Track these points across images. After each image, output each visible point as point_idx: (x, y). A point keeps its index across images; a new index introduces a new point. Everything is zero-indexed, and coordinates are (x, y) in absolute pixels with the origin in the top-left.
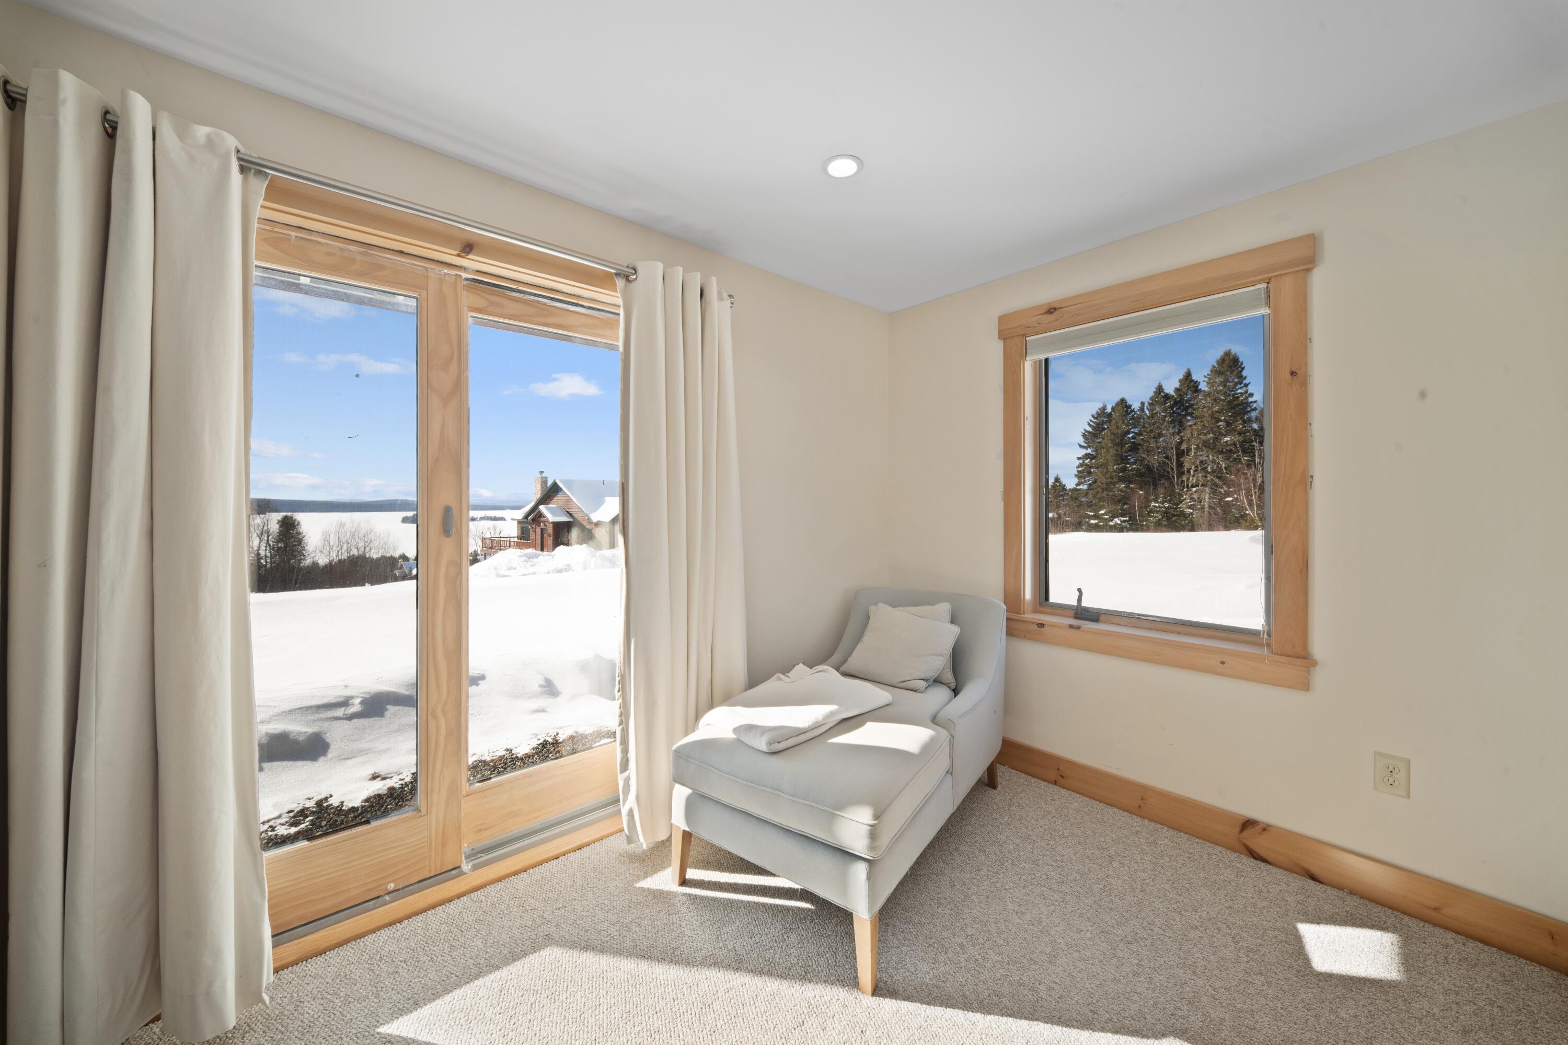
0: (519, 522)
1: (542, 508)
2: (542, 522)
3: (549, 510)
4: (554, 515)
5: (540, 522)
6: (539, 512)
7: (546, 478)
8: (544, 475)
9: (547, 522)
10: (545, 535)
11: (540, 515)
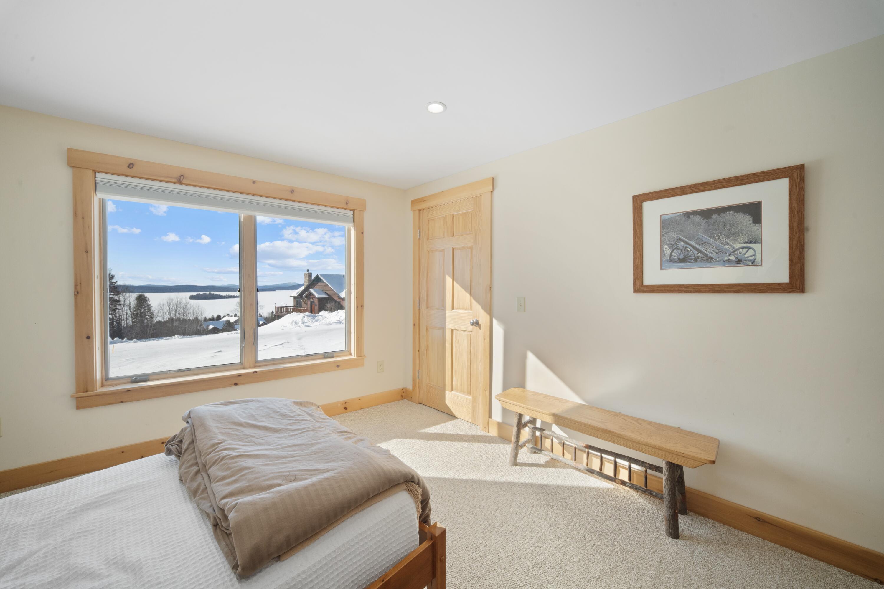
0: (295, 298)
1: (311, 290)
2: (311, 298)
3: (316, 291)
4: (319, 294)
5: (310, 298)
6: (310, 292)
7: (311, 273)
8: (309, 272)
9: (314, 298)
10: (313, 305)
11: (310, 294)
